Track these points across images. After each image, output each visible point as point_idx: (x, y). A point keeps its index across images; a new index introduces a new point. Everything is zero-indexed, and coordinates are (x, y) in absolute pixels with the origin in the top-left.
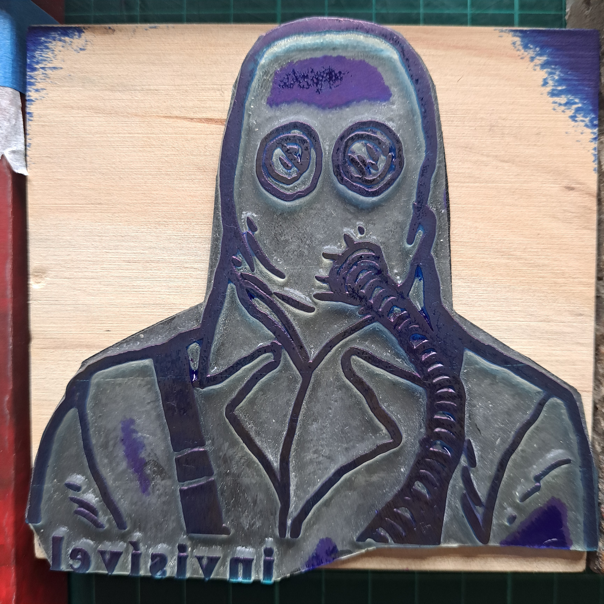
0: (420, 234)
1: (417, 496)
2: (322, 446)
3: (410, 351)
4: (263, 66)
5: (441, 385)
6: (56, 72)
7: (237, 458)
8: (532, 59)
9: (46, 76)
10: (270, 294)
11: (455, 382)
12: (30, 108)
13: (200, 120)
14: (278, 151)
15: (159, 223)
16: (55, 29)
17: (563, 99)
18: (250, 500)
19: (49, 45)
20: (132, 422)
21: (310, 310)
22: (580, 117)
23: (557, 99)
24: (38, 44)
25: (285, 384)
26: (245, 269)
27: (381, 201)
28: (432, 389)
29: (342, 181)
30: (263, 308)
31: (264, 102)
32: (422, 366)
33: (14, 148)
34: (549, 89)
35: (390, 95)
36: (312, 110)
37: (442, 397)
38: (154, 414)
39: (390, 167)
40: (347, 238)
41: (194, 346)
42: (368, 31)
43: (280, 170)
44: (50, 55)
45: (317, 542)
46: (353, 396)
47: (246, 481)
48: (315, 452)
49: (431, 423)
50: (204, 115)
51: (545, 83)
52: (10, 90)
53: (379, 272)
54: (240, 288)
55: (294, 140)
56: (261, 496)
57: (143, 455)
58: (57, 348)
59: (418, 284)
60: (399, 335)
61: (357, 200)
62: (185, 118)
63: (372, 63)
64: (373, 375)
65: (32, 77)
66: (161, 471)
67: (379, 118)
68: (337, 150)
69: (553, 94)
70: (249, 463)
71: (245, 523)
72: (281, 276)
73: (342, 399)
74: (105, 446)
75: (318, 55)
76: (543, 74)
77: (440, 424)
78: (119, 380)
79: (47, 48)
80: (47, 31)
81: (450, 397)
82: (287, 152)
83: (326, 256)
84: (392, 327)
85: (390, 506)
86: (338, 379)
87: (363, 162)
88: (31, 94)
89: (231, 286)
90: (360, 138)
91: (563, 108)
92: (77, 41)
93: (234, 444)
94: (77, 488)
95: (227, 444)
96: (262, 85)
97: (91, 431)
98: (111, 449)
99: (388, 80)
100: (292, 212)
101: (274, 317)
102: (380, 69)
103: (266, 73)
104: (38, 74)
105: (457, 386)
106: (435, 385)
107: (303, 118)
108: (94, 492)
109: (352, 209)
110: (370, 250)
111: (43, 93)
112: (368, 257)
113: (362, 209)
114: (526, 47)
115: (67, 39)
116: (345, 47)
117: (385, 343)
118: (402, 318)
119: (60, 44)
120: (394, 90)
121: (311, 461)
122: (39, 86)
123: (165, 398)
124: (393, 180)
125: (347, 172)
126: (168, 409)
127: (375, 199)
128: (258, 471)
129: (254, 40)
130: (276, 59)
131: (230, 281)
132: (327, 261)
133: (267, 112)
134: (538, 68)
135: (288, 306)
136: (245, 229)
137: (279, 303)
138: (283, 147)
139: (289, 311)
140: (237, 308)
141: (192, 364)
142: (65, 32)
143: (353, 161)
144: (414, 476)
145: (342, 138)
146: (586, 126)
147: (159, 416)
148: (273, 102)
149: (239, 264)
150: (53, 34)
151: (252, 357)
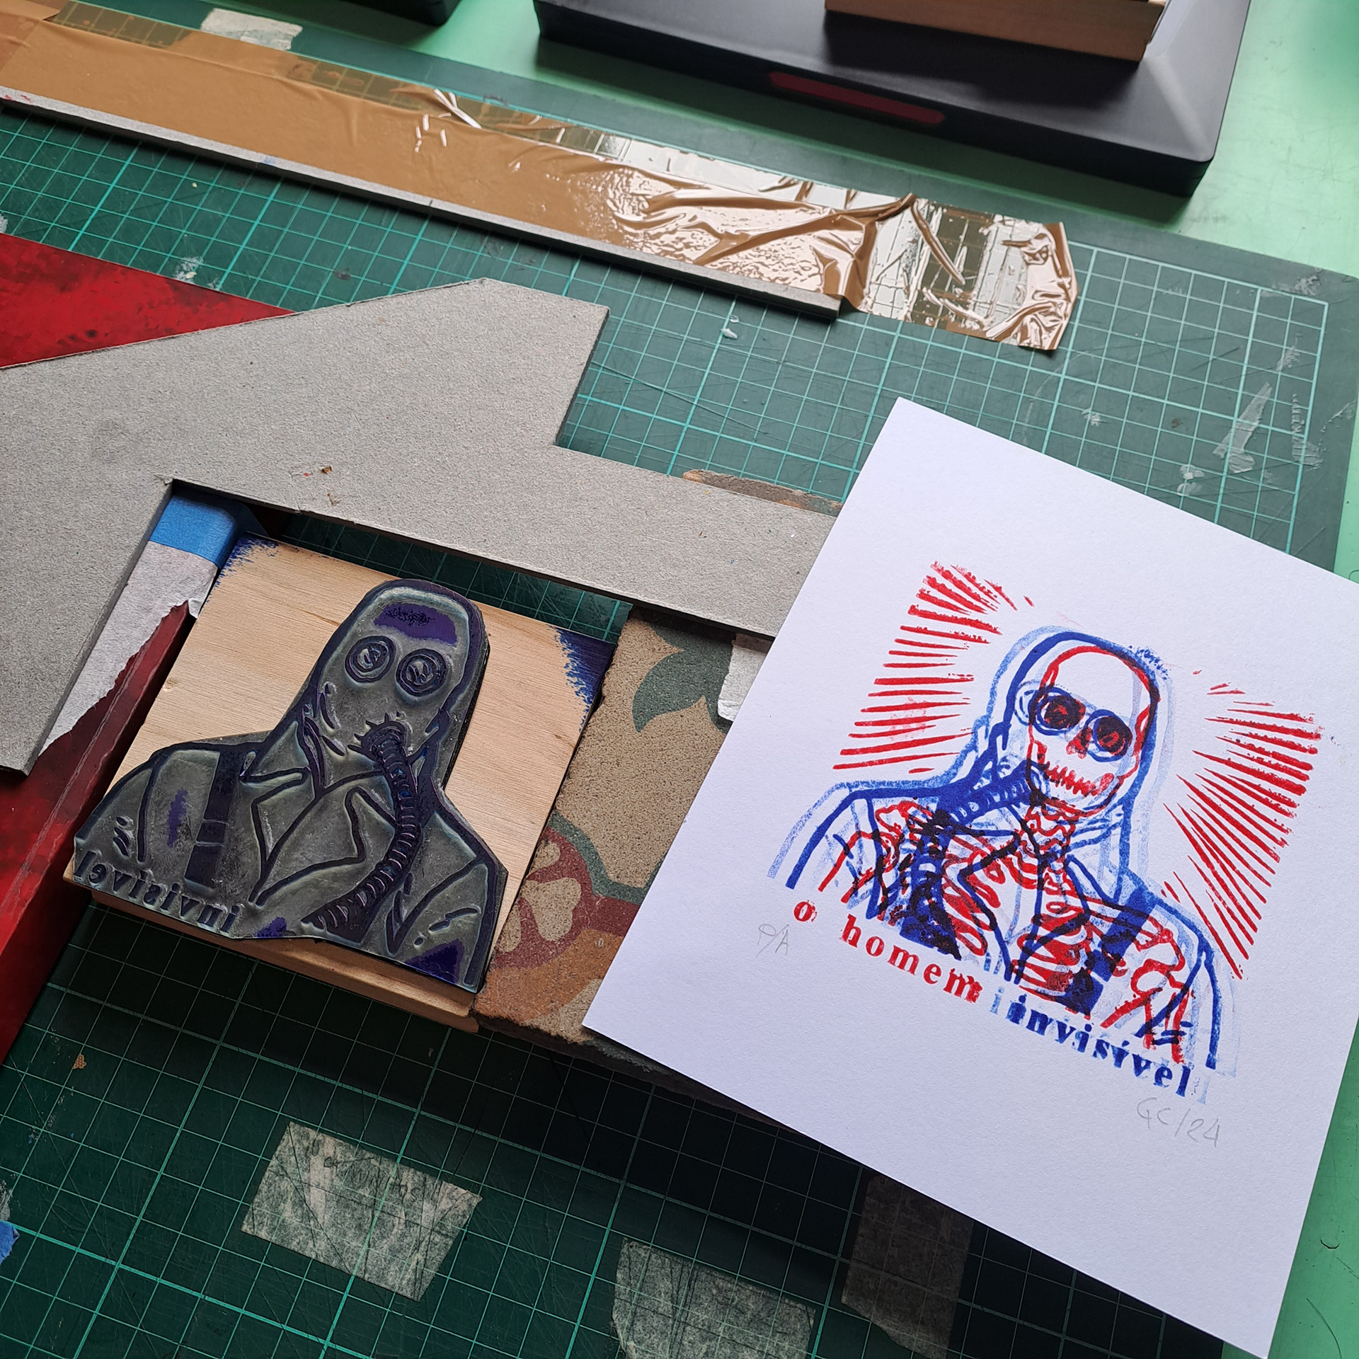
0: (435, 729)
1: (358, 902)
2: (309, 851)
3: (396, 800)
4: (381, 599)
5: (407, 830)
6: (248, 563)
7: (246, 841)
8: (564, 649)
9: (241, 564)
10: (319, 736)
11: (417, 831)
12: (220, 579)
13: (328, 621)
14: (366, 651)
15: (270, 676)
16: (260, 538)
17: (575, 680)
18: (241, 872)
19: (252, 546)
20: (186, 793)
21: (341, 753)
22: (582, 694)
23: (570, 678)
24: (246, 544)
25: (303, 801)
26: (310, 715)
27: (421, 701)
28: (399, 830)
29: (399, 680)
30: (311, 746)
31: (372, 621)
32: (399, 813)
33: (196, 599)
34: (568, 671)
35: (456, 641)
36: (402, 635)
37: (403, 838)
38: (203, 791)
39: (434, 681)
40: (387, 717)
41: (253, 754)
42: (454, 598)
43: (362, 662)
44: (250, 552)
45: (274, 918)
46: (345, 823)
47: (244, 859)
48: (302, 854)
49: (390, 853)
50: (332, 619)
51: (567, 666)
52: (212, 564)
53: (398, 744)
54: (300, 725)
55: (379, 646)
56: (250, 872)
57: (182, 818)
58: (159, 734)
59: (422, 760)
60: (393, 788)
61: (406, 696)
62: (318, 616)
63: (452, 619)
64: (365, 812)
65: (231, 561)
66: (188, 833)
67: (441, 652)
68: (403, 661)
69: (569, 674)
70: (253, 846)
71: (230, 887)
72: (332, 727)
73: (337, 823)
74: (158, 803)
75: (420, 604)
76: (568, 660)
77: (395, 856)
78: (190, 763)
79: (250, 547)
80: (254, 538)
81: (411, 840)
82: (371, 652)
83: (368, 723)
84: (391, 782)
85: (334, 903)
86: (341, 808)
87: (418, 673)
88: (226, 571)
89: (295, 723)
90: (422, 658)
91: (573, 685)
92: (271, 550)
93: (248, 830)
94: (124, 823)
95: (243, 829)
96: (376, 610)
97: (154, 789)
98: (161, 807)
99: (458, 631)
100: (360, 691)
101: (314, 752)
102: (455, 624)
103: (381, 604)
104: (236, 561)
105: (417, 834)
106: (402, 828)
107: (392, 637)
108: (134, 833)
109: (400, 702)
110: (398, 728)
111: (233, 573)
112: (395, 732)
113: (407, 704)
114: (562, 641)
115: (265, 546)
116: (439, 604)
117: (383, 795)
118: (400, 777)
119: (260, 547)
120: (459, 638)
121: (297, 859)
122: (232, 568)
123: (216, 781)
124: (432, 690)
125: (404, 676)
126: (215, 788)
127: (416, 698)
128: (256, 853)
129: (383, 581)
130: (392, 598)
131: (297, 720)
132: (368, 728)
133: (372, 627)
134: (566, 656)
135: (328, 747)
136: (322, 691)
137: (322, 743)
138: (369, 649)
139: (327, 752)
140: (293, 741)
141: (245, 765)
142: (266, 542)
143: (411, 670)
144: (363, 887)
145: (410, 655)
146: (585, 701)
147: (206, 795)
148: (378, 623)
149: (307, 710)
150: (258, 541)
151: (288, 773)
